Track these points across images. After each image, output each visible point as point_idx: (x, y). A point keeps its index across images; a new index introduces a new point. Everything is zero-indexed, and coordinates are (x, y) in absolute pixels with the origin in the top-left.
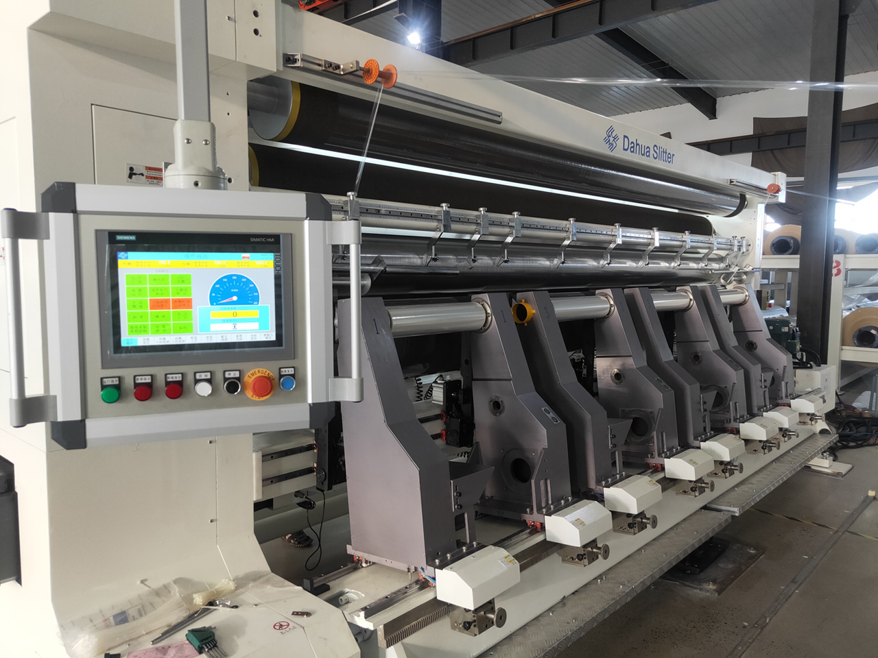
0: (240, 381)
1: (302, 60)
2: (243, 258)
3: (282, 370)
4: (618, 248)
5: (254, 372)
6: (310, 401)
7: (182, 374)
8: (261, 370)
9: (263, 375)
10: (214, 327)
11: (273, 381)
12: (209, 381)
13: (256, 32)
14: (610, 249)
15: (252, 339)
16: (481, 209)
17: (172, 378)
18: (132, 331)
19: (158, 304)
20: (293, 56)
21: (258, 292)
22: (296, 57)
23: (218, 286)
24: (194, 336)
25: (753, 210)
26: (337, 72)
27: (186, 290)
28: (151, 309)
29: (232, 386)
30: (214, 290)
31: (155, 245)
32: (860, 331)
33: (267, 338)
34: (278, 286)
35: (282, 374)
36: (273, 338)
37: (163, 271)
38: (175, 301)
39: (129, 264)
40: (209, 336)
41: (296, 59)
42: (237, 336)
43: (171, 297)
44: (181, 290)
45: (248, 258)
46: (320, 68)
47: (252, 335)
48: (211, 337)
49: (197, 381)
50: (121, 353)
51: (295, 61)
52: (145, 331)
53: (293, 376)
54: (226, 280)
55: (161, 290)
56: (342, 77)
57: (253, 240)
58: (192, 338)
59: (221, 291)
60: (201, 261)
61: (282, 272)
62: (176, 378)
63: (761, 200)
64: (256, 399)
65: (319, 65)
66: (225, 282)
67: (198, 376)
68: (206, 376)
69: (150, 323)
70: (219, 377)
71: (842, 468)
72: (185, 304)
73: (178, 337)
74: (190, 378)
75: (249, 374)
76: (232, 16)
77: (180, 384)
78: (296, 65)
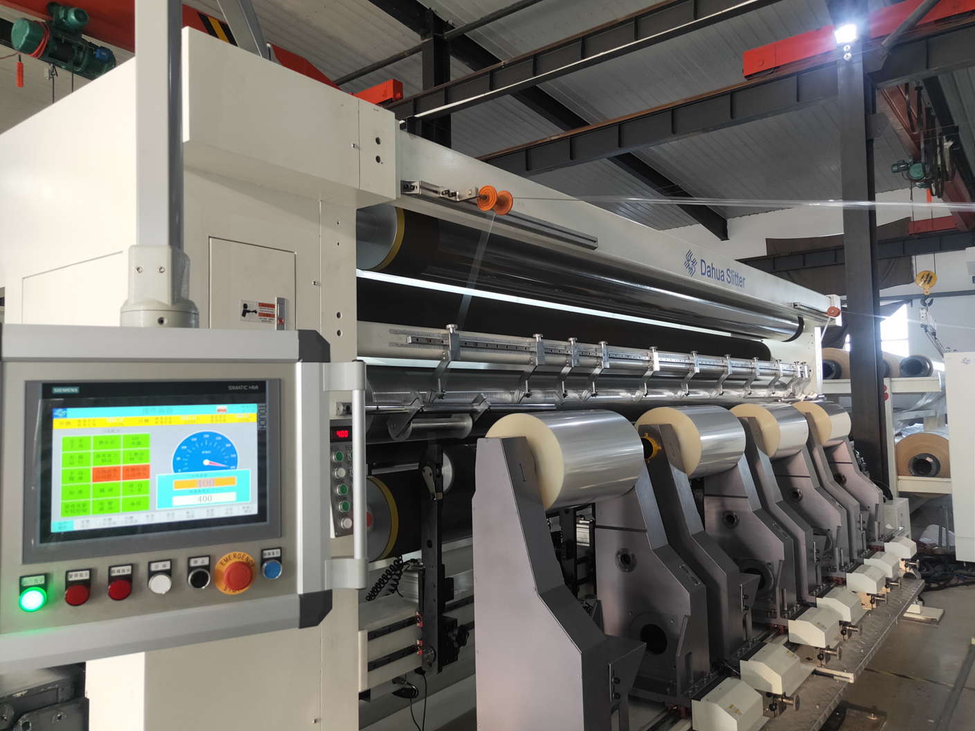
0: (209, 571)
1: (421, 187)
2: (219, 411)
3: (265, 552)
4: (697, 376)
5: (228, 558)
6: (300, 591)
7: (132, 565)
8: (237, 553)
9: (240, 560)
10: (178, 501)
11: (252, 568)
12: (168, 573)
13: (378, 159)
14: (688, 379)
15: (227, 513)
16: (571, 339)
17: (119, 571)
18: (66, 512)
19: (103, 474)
20: (410, 182)
21: (236, 453)
22: (413, 184)
23: (185, 447)
24: (150, 514)
25: (810, 334)
26: (453, 198)
27: (142, 454)
28: (94, 481)
29: (200, 578)
30: (179, 452)
31: (103, 398)
32: (915, 458)
33: (246, 511)
34: (262, 444)
35: (265, 557)
36: (254, 511)
37: (113, 431)
38: (127, 469)
39: (68, 423)
40: (171, 512)
41: (414, 187)
42: (208, 511)
43: (122, 465)
44: (136, 454)
45: (225, 411)
46: (437, 195)
47: (227, 509)
48: (173, 514)
49: (152, 574)
50: (50, 541)
51: (413, 188)
52: (85, 511)
53: (279, 559)
54: (195, 439)
55: (109, 455)
56: (456, 204)
57: (231, 388)
58: (147, 516)
59: (189, 453)
60: (164, 416)
61: (267, 428)
62: (123, 571)
63: (818, 323)
64: (229, 592)
65: (436, 192)
66: (194, 442)
67: (154, 567)
68: (165, 566)
69: (91, 499)
70: (182, 566)
71: (935, 613)
72: (140, 472)
73: (129, 516)
74: (143, 570)
75: (222, 560)
76: (357, 143)
77: (128, 579)
78: (413, 192)
